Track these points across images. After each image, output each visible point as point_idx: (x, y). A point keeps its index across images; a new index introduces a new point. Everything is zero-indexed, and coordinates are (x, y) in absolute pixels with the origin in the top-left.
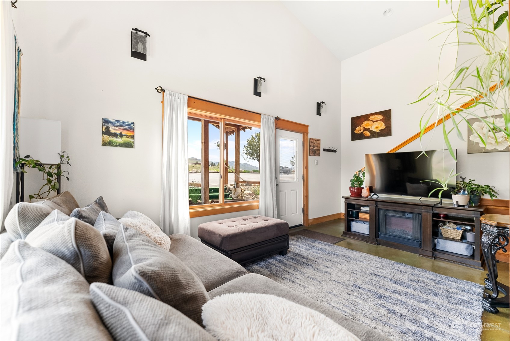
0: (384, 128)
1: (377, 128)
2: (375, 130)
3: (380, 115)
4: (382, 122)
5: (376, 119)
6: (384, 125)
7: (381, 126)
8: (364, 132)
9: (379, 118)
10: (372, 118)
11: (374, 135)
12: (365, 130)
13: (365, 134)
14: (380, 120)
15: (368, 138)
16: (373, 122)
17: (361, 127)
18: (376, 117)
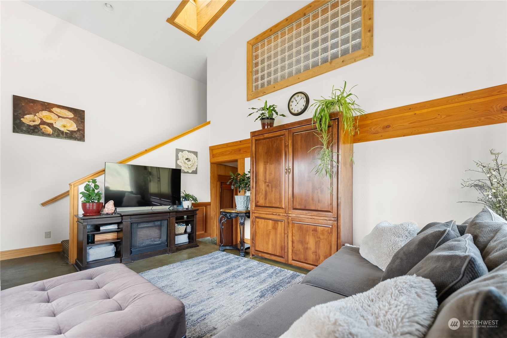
0: (76, 130)
1: (65, 126)
2: (62, 129)
3: (69, 112)
4: (72, 121)
5: (63, 115)
6: (76, 126)
7: (71, 126)
8: (42, 126)
9: (69, 115)
10: (55, 110)
11: (58, 134)
12: (43, 123)
13: (44, 129)
14: (70, 119)
15: (49, 135)
16: (59, 117)
17: (36, 117)
18: (64, 112)
